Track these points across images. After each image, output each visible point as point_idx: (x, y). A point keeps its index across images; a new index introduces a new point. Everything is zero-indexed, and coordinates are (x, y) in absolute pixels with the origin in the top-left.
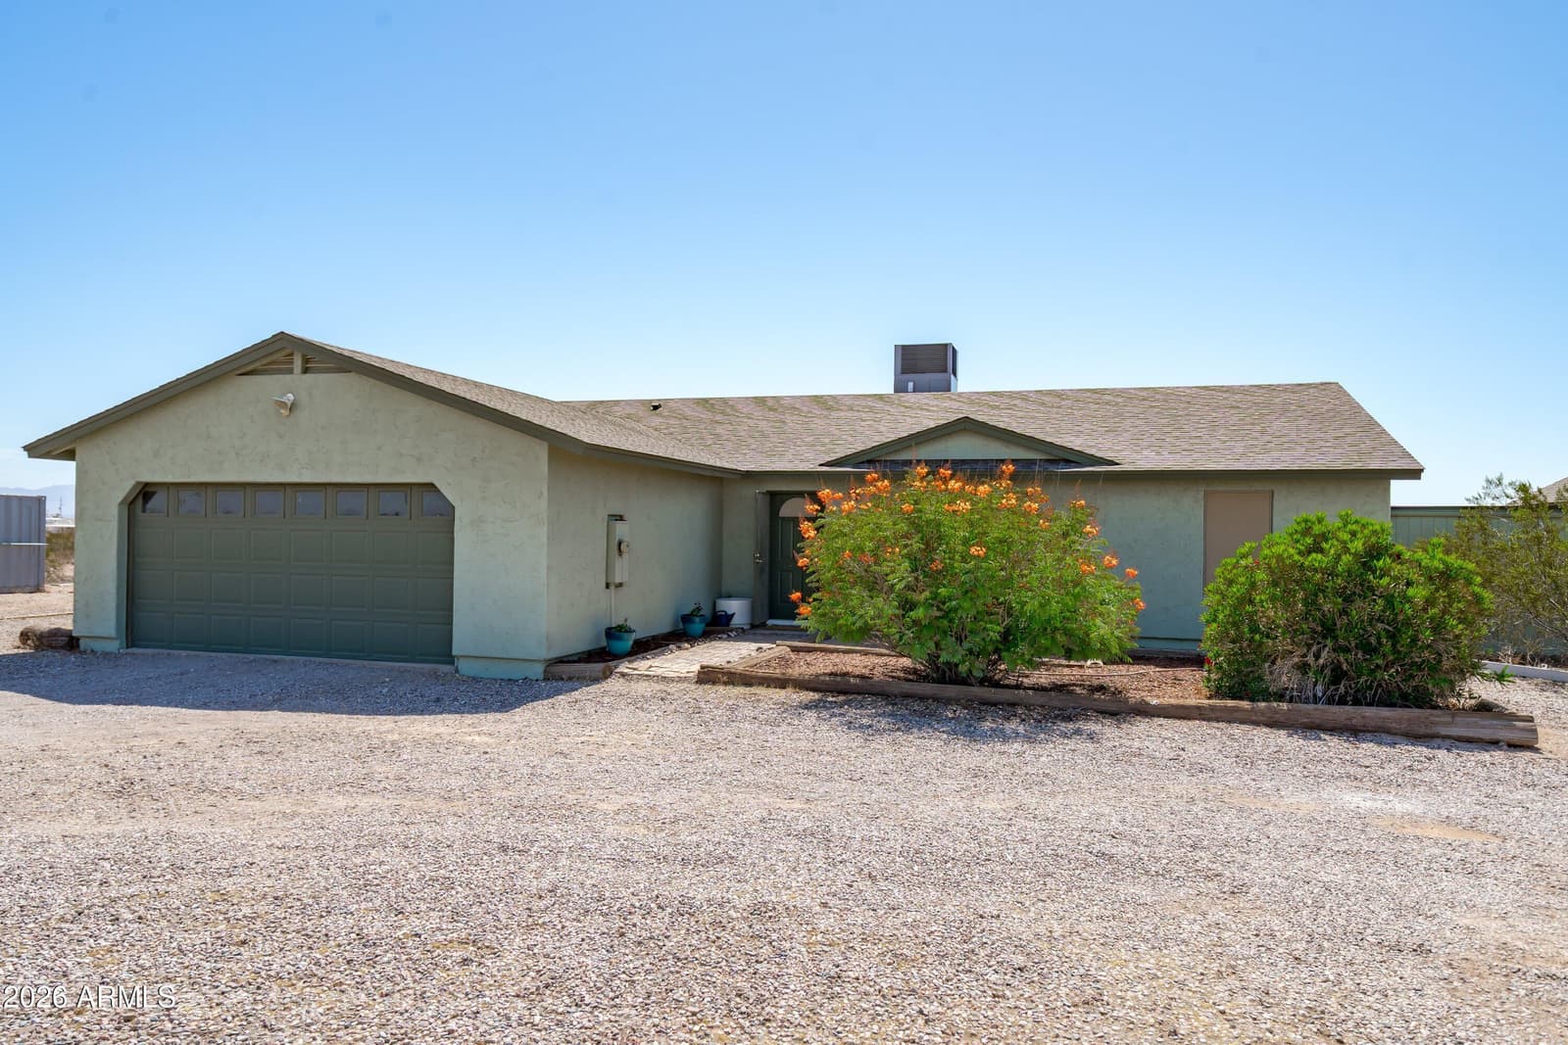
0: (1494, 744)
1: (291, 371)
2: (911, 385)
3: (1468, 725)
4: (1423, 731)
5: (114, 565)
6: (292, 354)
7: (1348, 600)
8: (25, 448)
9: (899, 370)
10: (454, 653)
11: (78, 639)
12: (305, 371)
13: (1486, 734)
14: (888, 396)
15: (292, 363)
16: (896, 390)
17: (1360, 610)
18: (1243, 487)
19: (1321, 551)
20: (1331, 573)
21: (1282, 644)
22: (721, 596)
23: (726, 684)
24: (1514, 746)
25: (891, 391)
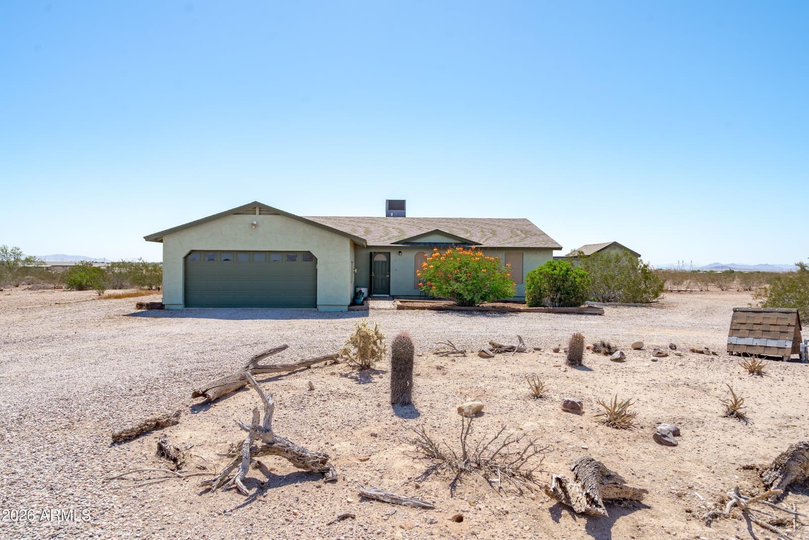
0: (596, 314)
1: (255, 214)
2: (392, 214)
3: (591, 310)
4: (581, 312)
5: (182, 279)
6: (255, 208)
7: (564, 282)
8: (144, 238)
9: (388, 208)
10: (318, 304)
11: (164, 305)
12: (260, 214)
13: (594, 312)
14: (384, 218)
15: (255, 211)
16: (387, 216)
17: (567, 284)
18: (514, 252)
19: (556, 270)
20: (559, 275)
21: (548, 292)
22: (357, 287)
23: (407, 309)
24: (600, 315)
25: (385, 216)
